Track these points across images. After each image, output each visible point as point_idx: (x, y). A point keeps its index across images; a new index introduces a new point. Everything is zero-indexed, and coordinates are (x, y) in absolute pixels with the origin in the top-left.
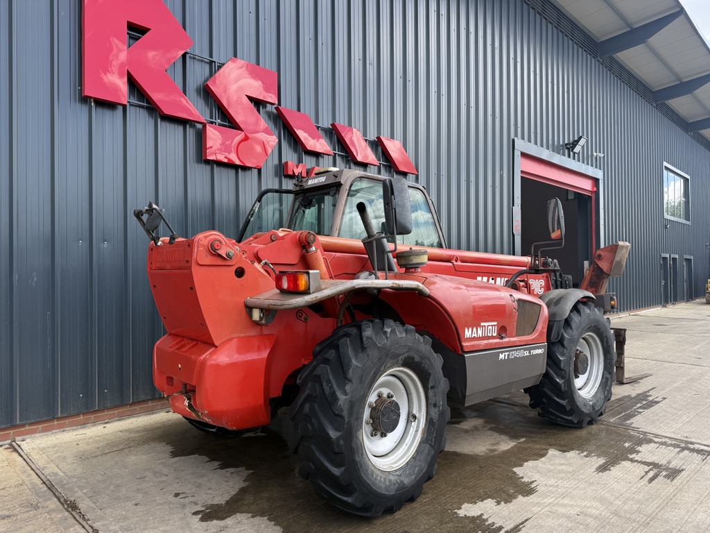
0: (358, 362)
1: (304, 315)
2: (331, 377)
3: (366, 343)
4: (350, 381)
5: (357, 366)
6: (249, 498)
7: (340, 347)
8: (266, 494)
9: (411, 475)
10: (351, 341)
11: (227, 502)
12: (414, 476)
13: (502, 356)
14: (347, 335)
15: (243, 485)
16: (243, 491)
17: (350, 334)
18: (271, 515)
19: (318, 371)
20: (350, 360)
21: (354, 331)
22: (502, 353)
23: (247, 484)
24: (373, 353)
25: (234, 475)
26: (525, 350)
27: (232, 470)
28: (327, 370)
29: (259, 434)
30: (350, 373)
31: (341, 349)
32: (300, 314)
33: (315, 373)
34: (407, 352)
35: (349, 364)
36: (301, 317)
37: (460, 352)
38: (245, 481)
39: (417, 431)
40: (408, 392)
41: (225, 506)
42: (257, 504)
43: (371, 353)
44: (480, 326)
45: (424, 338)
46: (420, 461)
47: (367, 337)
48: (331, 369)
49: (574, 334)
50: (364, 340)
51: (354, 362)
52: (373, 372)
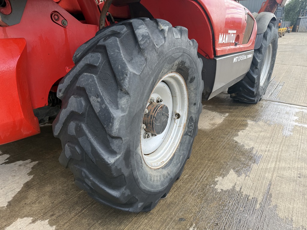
0: (134, 68)
1: (61, 18)
2: (100, 89)
3: (142, 43)
4: (127, 93)
5: (134, 74)
6: (32, 195)
7: (109, 50)
8: (48, 188)
9: (178, 164)
10: (121, 42)
11: (10, 204)
12: (179, 164)
13: (235, 60)
14: (115, 34)
15: (28, 178)
16: (28, 186)
17: (119, 33)
18: (52, 215)
19: (82, 81)
20: (124, 67)
21: (124, 30)
22: (235, 56)
23: (32, 176)
24: (152, 56)
25: (22, 167)
26: (245, 54)
27: (21, 162)
28: (94, 81)
29: (47, 125)
30: (126, 84)
31: (110, 53)
32: (56, 17)
33: (77, 85)
34: (181, 56)
35: (124, 72)
36: (58, 20)
37: (213, 56)
38: (30, 174)
39: (180, 126)
40: (174, 95)
41: (6, 210)
42: (39, 202)
43: (149, 57)
44: (228, 33)
45: (193, 42)
46: (183, 150)
47: (143, 36)
48: (100, 78)
49: (267, 44)
50: (140, 39)
51: (130, 69)
52: (152, 80)
